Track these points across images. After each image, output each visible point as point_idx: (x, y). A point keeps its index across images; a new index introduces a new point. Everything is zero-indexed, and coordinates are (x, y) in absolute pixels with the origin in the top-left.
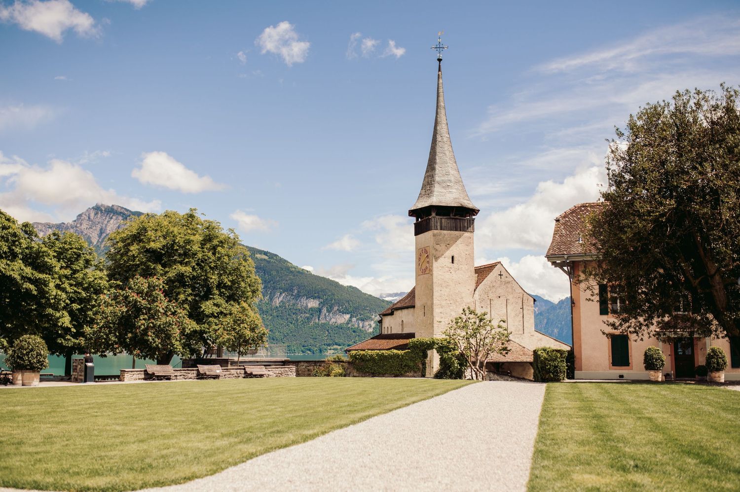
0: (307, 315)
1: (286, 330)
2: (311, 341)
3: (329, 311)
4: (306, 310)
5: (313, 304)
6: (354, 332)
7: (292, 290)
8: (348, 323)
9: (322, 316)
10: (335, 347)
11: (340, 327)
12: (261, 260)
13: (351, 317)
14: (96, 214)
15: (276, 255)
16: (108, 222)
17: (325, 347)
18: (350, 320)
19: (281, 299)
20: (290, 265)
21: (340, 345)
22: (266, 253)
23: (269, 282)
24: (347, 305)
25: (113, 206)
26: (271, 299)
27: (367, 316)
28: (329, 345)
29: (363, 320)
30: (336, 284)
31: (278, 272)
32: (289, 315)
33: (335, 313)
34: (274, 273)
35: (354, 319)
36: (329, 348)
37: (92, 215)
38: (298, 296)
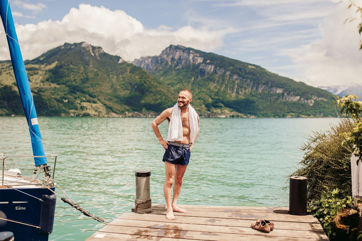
0: (276, 97)
1: (265, 105)
2: (278, 111)
3: (288, 95)
4: (276, 94)
5: (279, 91)
6: (302, 105)
7: (268, 84)
8: (299, 101)
9: (284, 98)
10: (292, 114)
11: (294, 103)
12: (252, 69)
13: (301, 98)
14: (170, 50)
15: (259, 66)
16: (176, 53)
17: (286, 114)
18: (300, 99)
19: (262, 89)
20: (266, 71)
21: (294, 113)
22: (254, 65)
23: (256, 80)
24: (298, 91)
25: (178, 45)
26: (257, 89)
27: (310, 97)
28: (288, 113)
29: (307, 99)
30: (292, 81)
31: (260, 74)
32: (266, 97)
33: (291, 96)
34: (258, 75)
35: (302, 99)
36: (288, 114)
37: (168, 50)
38: (271, 87)
